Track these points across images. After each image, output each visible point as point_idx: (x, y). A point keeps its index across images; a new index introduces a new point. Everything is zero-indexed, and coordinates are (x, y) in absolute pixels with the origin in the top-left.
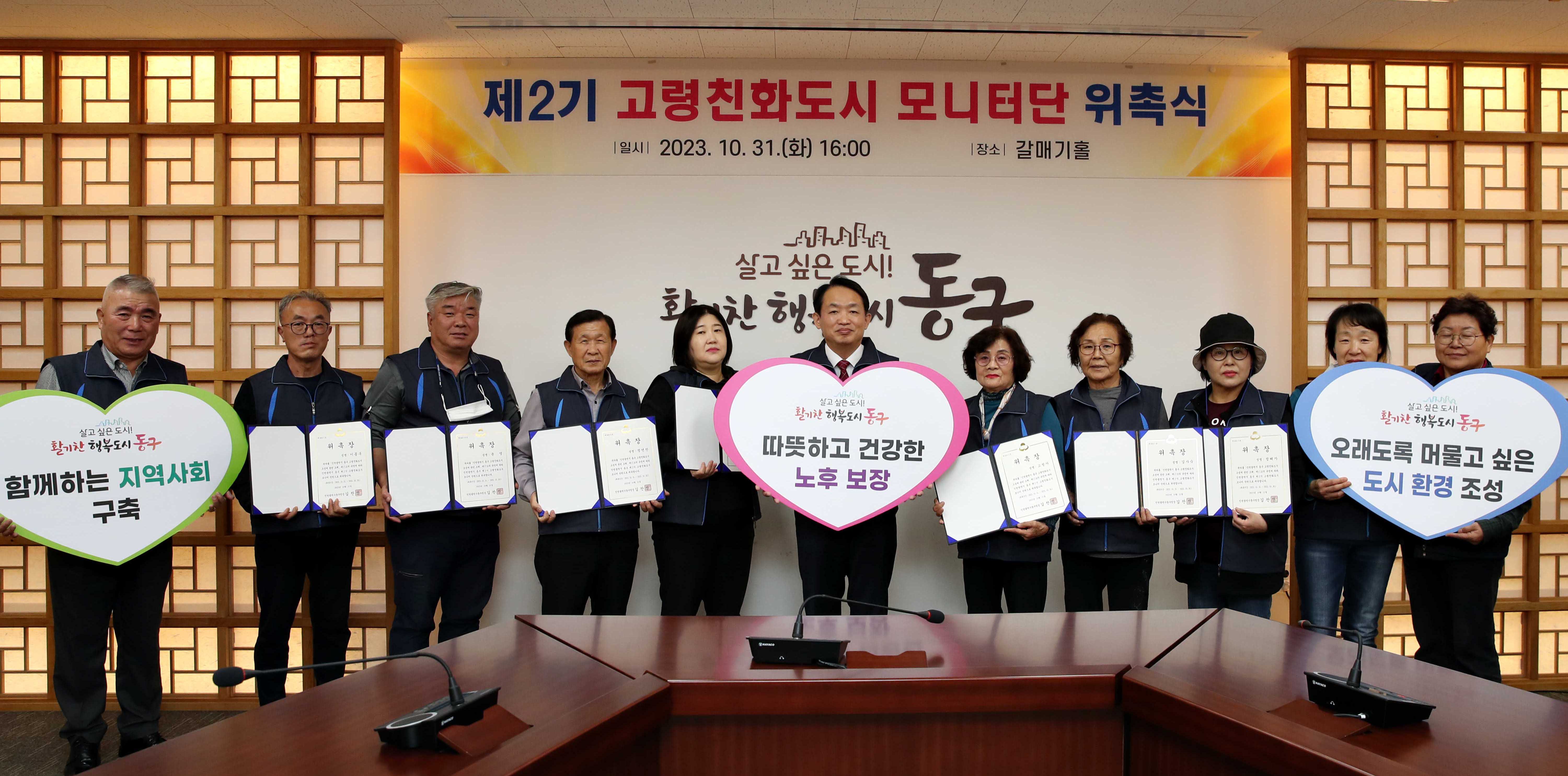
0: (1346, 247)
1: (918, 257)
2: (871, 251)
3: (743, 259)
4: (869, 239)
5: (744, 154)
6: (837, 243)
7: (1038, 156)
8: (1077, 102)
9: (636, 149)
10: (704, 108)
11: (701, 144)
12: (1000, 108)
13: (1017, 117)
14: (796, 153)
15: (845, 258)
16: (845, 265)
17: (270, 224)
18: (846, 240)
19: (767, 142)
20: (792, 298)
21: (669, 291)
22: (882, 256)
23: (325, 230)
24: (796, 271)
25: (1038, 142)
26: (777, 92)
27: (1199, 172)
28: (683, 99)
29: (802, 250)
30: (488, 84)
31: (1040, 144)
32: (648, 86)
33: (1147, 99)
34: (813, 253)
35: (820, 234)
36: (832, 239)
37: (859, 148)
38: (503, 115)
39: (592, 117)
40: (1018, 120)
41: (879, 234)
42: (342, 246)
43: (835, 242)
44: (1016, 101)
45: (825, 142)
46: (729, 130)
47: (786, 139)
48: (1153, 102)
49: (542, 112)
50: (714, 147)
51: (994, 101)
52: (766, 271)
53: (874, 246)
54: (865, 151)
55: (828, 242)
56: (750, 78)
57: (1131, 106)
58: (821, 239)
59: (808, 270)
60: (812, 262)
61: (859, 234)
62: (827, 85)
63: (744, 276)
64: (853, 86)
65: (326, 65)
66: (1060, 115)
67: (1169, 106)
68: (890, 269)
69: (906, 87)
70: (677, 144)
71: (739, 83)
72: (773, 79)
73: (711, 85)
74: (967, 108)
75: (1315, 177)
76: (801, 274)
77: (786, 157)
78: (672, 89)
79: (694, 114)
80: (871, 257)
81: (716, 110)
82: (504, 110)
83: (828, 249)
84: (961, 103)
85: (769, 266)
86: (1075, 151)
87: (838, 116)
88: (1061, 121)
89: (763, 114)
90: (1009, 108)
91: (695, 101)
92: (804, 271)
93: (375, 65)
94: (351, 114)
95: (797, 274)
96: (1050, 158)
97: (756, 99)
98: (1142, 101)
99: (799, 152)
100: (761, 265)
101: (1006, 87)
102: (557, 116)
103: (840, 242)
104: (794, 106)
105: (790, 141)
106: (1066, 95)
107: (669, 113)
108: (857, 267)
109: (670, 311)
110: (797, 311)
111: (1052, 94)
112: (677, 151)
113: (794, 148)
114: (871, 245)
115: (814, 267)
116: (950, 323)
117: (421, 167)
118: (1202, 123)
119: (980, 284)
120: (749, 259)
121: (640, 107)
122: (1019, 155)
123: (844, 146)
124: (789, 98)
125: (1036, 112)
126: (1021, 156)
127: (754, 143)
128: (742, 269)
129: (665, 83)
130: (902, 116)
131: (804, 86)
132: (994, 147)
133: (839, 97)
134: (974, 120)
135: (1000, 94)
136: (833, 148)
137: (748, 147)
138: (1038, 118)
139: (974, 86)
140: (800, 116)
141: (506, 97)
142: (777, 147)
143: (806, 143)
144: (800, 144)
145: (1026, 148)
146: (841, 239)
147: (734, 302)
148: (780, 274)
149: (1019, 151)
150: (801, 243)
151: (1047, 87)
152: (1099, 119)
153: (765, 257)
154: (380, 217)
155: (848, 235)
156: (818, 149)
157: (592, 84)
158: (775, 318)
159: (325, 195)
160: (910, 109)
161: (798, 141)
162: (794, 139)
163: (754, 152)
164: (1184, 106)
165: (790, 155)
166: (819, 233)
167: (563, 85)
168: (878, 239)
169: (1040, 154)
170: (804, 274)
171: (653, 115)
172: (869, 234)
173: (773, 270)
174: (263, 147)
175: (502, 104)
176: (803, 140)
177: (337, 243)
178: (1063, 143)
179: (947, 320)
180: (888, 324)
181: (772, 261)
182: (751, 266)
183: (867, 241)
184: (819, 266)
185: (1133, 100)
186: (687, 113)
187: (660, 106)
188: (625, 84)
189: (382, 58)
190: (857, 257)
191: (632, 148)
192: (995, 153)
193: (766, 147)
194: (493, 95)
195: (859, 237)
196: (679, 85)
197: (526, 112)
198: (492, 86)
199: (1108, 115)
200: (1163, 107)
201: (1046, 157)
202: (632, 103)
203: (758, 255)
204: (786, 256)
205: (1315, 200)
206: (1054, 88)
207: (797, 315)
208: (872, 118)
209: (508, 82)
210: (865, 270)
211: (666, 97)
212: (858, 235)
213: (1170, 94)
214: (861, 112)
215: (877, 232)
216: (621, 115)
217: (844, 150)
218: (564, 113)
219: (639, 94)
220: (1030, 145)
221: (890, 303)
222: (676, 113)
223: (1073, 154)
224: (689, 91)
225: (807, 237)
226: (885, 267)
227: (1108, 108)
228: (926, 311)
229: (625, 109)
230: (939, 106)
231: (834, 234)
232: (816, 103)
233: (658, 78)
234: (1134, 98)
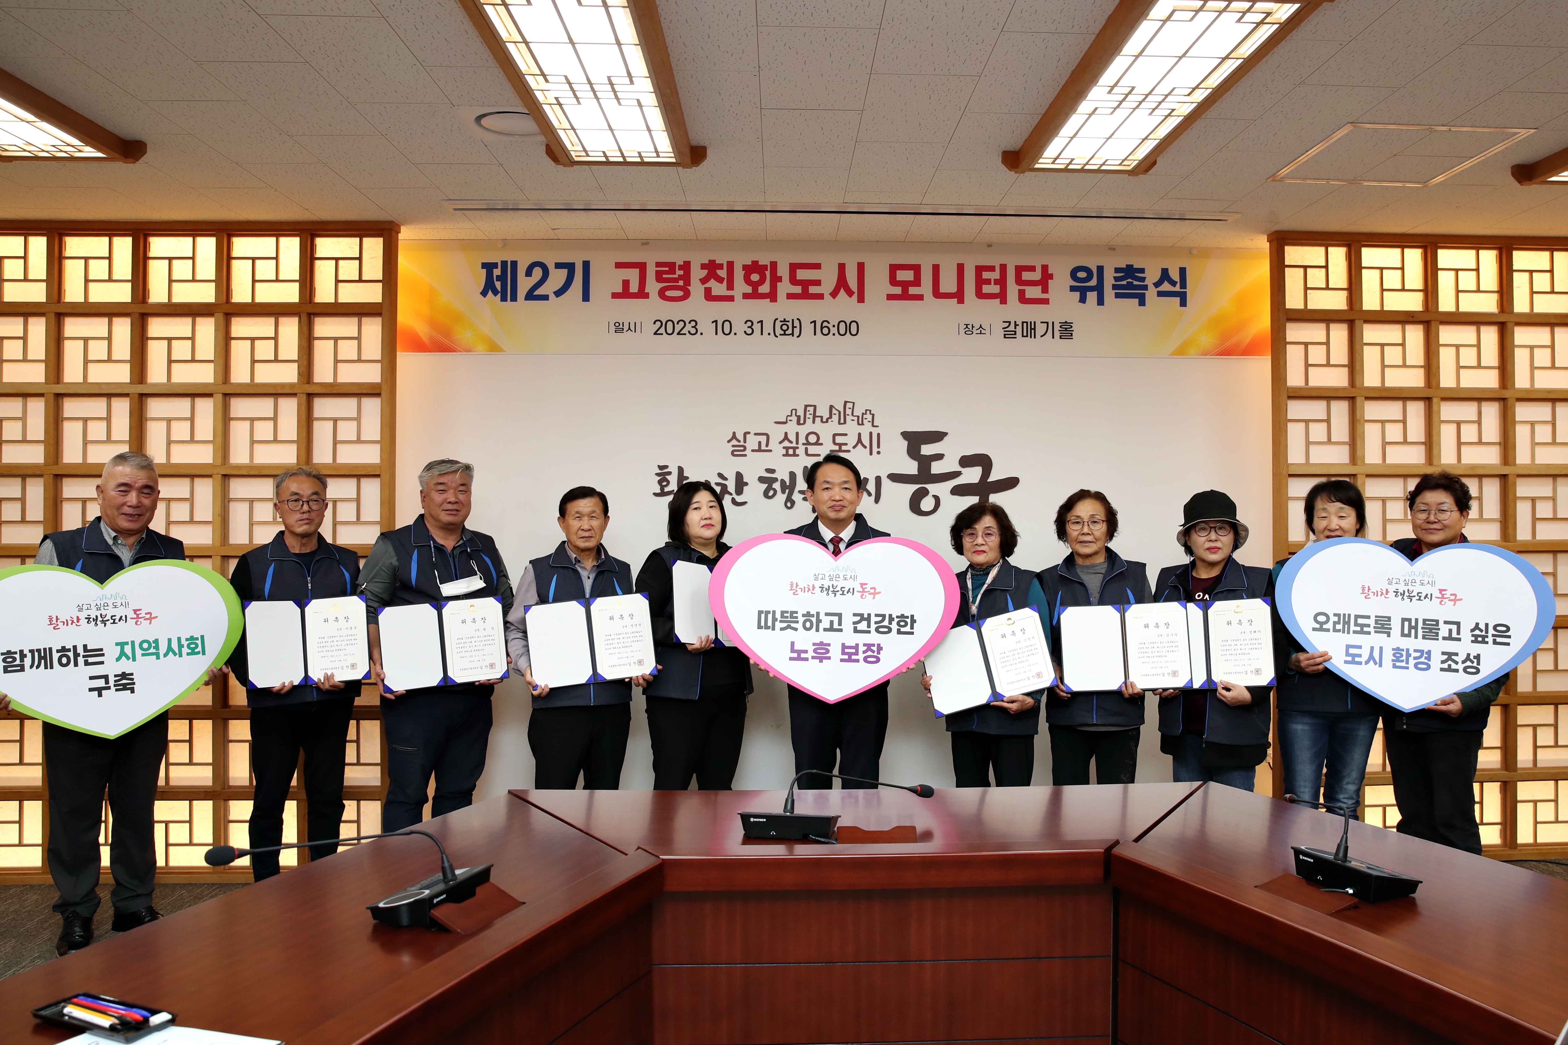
0: (1325, 425)
1: (906, 435)
2: (860, 429)
3: (734, 436)
4: (858, 417)
5: (735, 334)
6: (827, 421)
7: (1023, 336)
8: (1061, 283)
9: (629, 329)
10: (697, 289)
11: (693, 324)
12: (986, 289)
13: (1002, 297)
14: (787, 333)
15: (835, 435)
16: (834, 443)
17: (269, 402)
18: (835, 418)
19: (758, 323)
20: (782, 474)
21: (661, 467)
22: (871, 433)
23: (323, 407)
24: (787, 448)
25: (1023, 323)
26: (768, 273)
27: (1180, 352)
28: (676, 280)
29: (792, 428)
30: (484, 265)
31: (1025, 324)
32: (642, 267)
33: (1130, 280)
34: (803, 430)
35: (809, 413)
36: (822, 417)
37: (848, 328)
38: (499, 295)
39: (586, 297)
40: (1004, 301)
41: (868, 412)
42: (339, 423)
43: (824, 420)
44: (1002, 282)
45: (814, 322)
46: (720, 310)
47: (777, 319)
48: (1135, 283)
49: (537, 292)
50: (706, 326)
51: (980, 282)
52: (757, 448)
53: (863, 424)
54: (854, 331)
55: (818, 420)
56: (741, 260)
57: (1115, 287)
58: (811, 417)
59: (798, 448)
60: (802, 440)
61: (849, 412)
62: (817, 266)
63: (735, 453)
64: (842, 267)
65: (325, 246)
66: (1045, 296)
67: (1151, 287)
68: (879, 447)
69: (894, 269)
70: (670, 324)
71: (731, 265)
72: (764, 260)
73: (703, 266)
74: (953, 289)
75: (1294, 356)
76: (791, 452)
77: (777, 337)
78: (665, 270)
79: (687, 295)
80: (860, 434)
81: (708, 291)
82: (499, 290)
83: (818, 427)
84: (948, 284)
85: (760, 443)
86: (1059, 331)
87: (827, 296)
88: (1046, 301)
89: (755, 295)
90: (995, 289)
91: (688, 282)
92: (795, 449)
93: (374, 246)
94: (350, 294)
95: (787, 452)
96: (1035, 337)
97: (747, 280)
98: (1124, 283)
99: (789, 332)
100: (752, 442)
101: (991, 269)
102: (552, 296)
103: (830, 420)
104: (785, 287)
105: (781, 321)
106: (1051, 277)
107: (662, 294)
108: (846, 444)
109: (662, 488)
110: (787, 487)
111: (1037, 276)
112: (670, 330)
113: (785, 327)
114: (860, 423)
115: (804, 444)
116: (937, 499)
117: (419, 346)
118: (1183, 303)
119: (967, 461)
120: (740, 436)
121: (634, 288)
122: (1005, 335)
123: (834, 326)
124: (780, 279)
125: (1022, 293)
126: (1006, 336)
127: (746, 323)
128: (733, 446)
129: (658, 264)
130: (890, 297)
131: (794, 268)
132: (981, 327)
133: (828, 278)
134: (961, 301)
135: (986, 275)
136: (823, 328)
137: (739, 327)
138: (1023, 299)
139: (961, 268)
140: (790, 296)
141: (502, 278)
142: (768, 328)
143: (797, 323)
144: (790, 324)
145: (1012, 328)
146: (831, 417)
147: (726, 479)
148: (770, 451)
149: (1005, 331)
150: (791, 420)
151: (1032, 269)
152: (1083, 300)
153: (756, 434)
154: (378, 395)
155: (837, 413)
156: (808, 328)
157: (586, 265)
158: (766, 494)
159: (323, 374)
160: (898, 290)
161: (789, 321)
162: (785, 319)
163: (745, 332)
165: (780, 335)
166: (809, 411)
167: (558, 266)
168: (867, 417)
169: (1025, 334)
170: (794, 452)
171: (647, 296)
172: (858, 412)
173: (763, 447)
174: (263, 326)
175: (498, 285)
176: (793, 320)
177: (335, 421)
178: (1047, 323)
179: (934, 496)
180: (877, 500)
181: (763, 439)
182: (742, 443)
183: (856, 418)
184: (808, 443)
185: (1116, 281)
186: (679, 293)
187: (653, 286)
188: (619, 265)
189: (381, 240)
190: (846, 435)
191: (626, 327)
192: (981, 333)
193: (757, 327)
194: (489, 275)
195: (848, 415)
196: (671, 266)
197: (522, 291)
198: (489, 267)
199: (1092, 296)
200: (1146, 288)
201: (1031, 337)
202: (626, 283)
203: (749, 433)
204: (777, 434)
205: (1295, 379)
206: (1039, 270)
207: (787, 491)
208: (861, 299)
209: (504, 263)
210: (854, 447)
211: (659, 278)
212: (847, 413)
213: (1152, 276)
214: (850, 293)
215: (866, 410)
216: (615, 296)
217: (834, 330)
218: (559, 293)
219: (633, 275)
220: (1016, 325)
221: (878, 480)
222: (669, 293)
223: (1057, 334)
224: (681, 272)
225: (797, 415)
226: (874, 444)
227: (1091, 289)
228: (914, 487)
229: (619, 289)
230: (926, 287)
231: (823, 412)
232: (806, 284)
233: (651, 260)
234: (1116, 279)
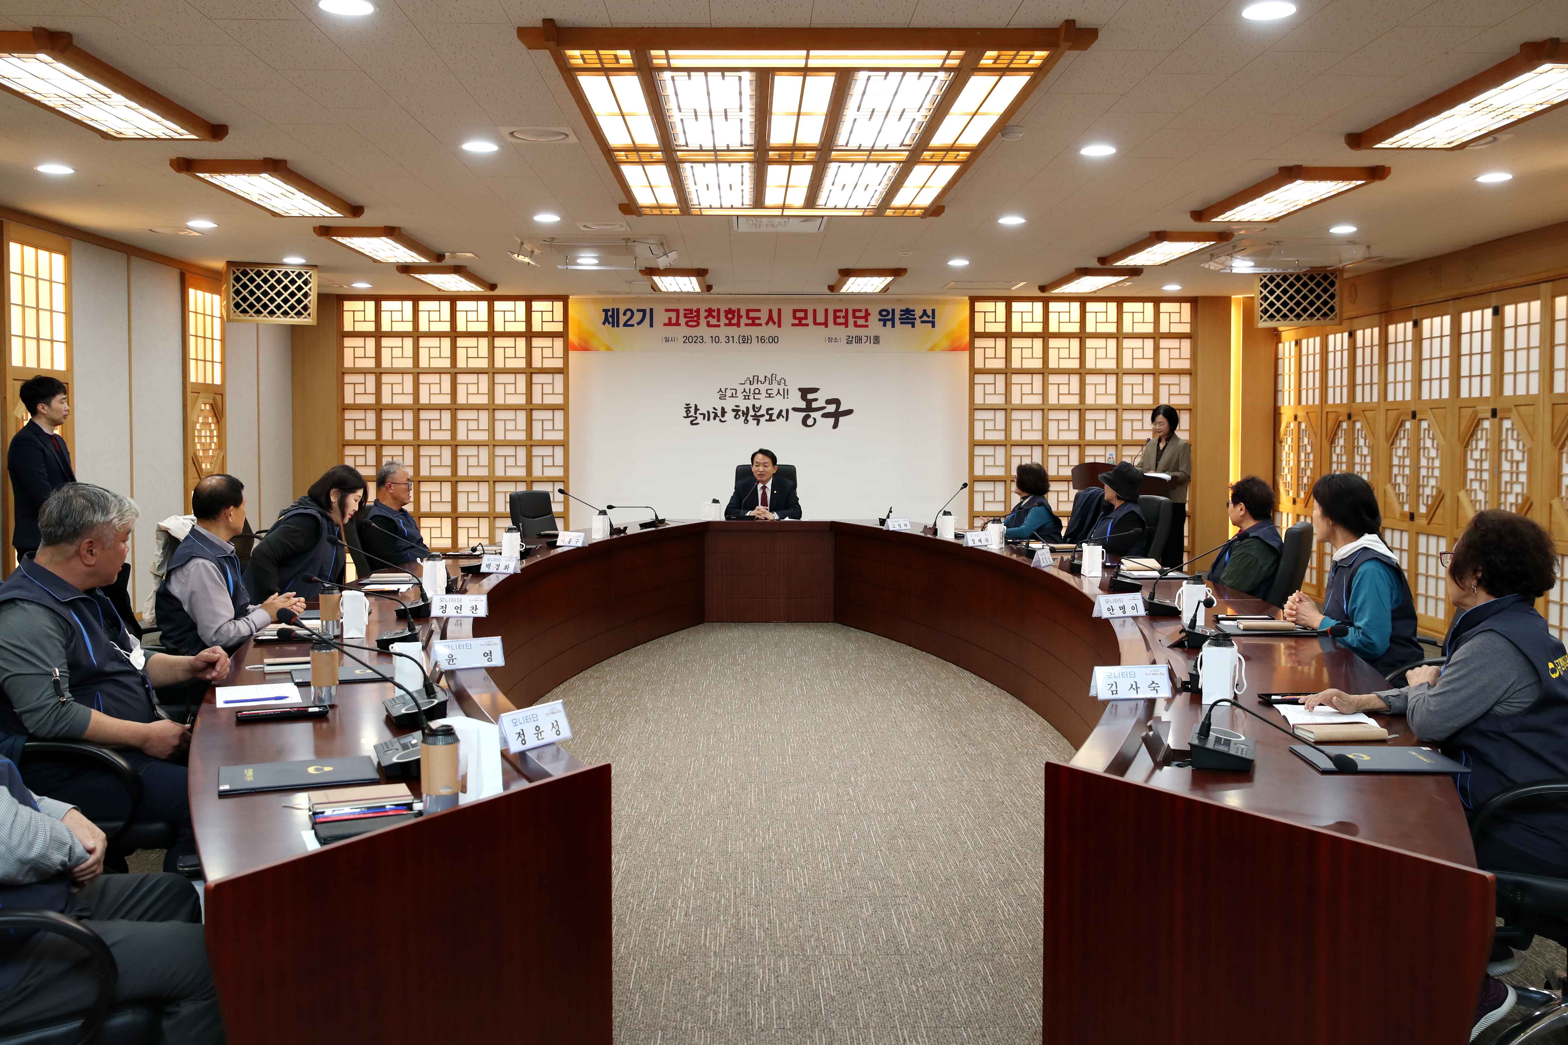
0: (993, 386)
1: (800, 389)
2: (779, 387)
3: (721, 390)
4: (778, 381)
5: (721, 343)
6: (763, 383)
7: (856, 343)
8: (874, 318)
9: (672, 340)
10: (703, 321)
11: (701, 338)
12: (838, 321)
13: (846, 324)
15: (767, 390)
16: (767, 393)
17: (512, 376)
18: (767, 382)
19: (731, 337)
20: (743, 408)
21: (687, 405)
22: (784, 389)
23: (537, 379)
24: (745, 396)
25: (856, 336)
26: (736, 314)
27: (932, 349)
28: (693, 317)
29: (747, 386)
30: (604, 310)
32: (677, 311)
33: (907, 316)
34: (753, 387)
35: (755, 380)
36: (761, 381)
38: (611, 325)
39: (651, 326)
40: (847, 326)
41: (783, 379)
42: (544, 385)
44: (846, 317)
45: (758, 337)
46: (714, 332)
47: (740, 336)
48: (910, 317)
49: (628, 323)
50: (707, 339)
51: (836, 317)
52: (731, 396)
53: (780, 384)
54: (776, 341)
55: (759, 382)
56: (724, 308)
57: (900, 319)
59: (750, 396)
61: (774, 379)
62: (759, 310)
63: (721, 398)
64: (770, 311)
65: (536, 305)
66: (866, 324)
67: (918, 318)
68: (788, 395)
69: (795, 311)
70: (690, 338)
71: (719, 310)
72: (734, 308)
73: (706, 311)
74: (823, 321)
75: (978, 353)
77: (740, 344)
78: (688, 312)
79: (698, 324)
80: (779, 389)
81: (708, 322)
82: (611, 322)
83: (759, 386)
84: (821, 318)
85: (732, 393)
86: (873, 340)
87: (764, 325)
88: (867, 326)
89: (730, 324)
90: (842, 320)
91: (698, 318)
92: (748, 396)
93: (559, 305)
94: (548, 328)
96: (861, 343)
97: (727, 317)
98: (905, 317)
99: (746, 341)
100: (729, 393)
101: (841, 311)
102: (636, 325)
103: (765, 383)
104: (744, 321)
105: (742, 337)
106: (869, 314)
107: (687, 324)
108: (772, 394)
109: (687, 414)
110: (745, 414)
111: (862, 314)
112: (690, 341)
113: (744, 339)
115: (753, 394)
116: (815, 419)
117: (577, 349)
118: (933, 326)
119: (829, 402)
120: (723, 390)
121: (674, 321)
123: (767, 339)
124: (742, 317)
125: (855, 322)
126: (848, 343)
127: (726, 337)
128: (720, 395)
129: (685, 310)
130: (793, 325)
131: (748, 311)
132: (836, 338)
133: (764, 317)
134: (826, 326)
135: (838, 314)
136: (761, 340)
137: (723, 339)
138: (856, 325)
139: (826, 311)
140: (747, 325)
141: (612, 316)
142: (736, 339)
143: (749, 337)
145: (850, 339)
146: (765, 381)
147: (717, 410)
148: (737, 397)
149: (847, 341)
150: (747, 383)
151: (860, 311)
152: (885, 325)
153: (730, 389)
154: (561, 373)
155: (768, 379)
156: (755, 340)
157: (651, 310)
158: (735, 417)
159: (536, 363)
160: (797, 322)
161: (746, 337)
162: (744, 336)
163: (725, 342)
164: (925, 318)
165: (742, 343)
166: (755, 378)
167: (638, 311)
168: (782, 381)
171: (679, 325)
172: (778, 379)
173: (734, 395)
174: (509, 342)
175: (610, 319)
177: (542, 384)
178: (868, 336)
180: (787, 420)
181: (734, 391)
182: (724, 394)
184: (755, 394)
186: (695, 324)
187: (682, 320)
188: (667, 310)
189: (561, 303)
190: (772, 389)
191: (670, 340)
192: (836, 342)
193: (731, 339)
194: (606, 315)
196: (691, 310)
197: (621, 323)
198: (606, 311)
199: (889, 324)
200: (915, 319)
202: (670, 319)
203: (727, 389)
204: (740, 389)
205: (979, 364)
206: (864, 311)
208: (779, 326)
209: (613, 309)
210: (776, 395)
211: (685, 317)
213: (918, 313)
214: (774, 323)
216: (665, 325)
217: (767, 341)
218: (639, 324)
219: (673, 315)
220: (852, 338)
221: (787, 410)
222: (690, 324)
223: (872, 342)
224: (696, 314)
225: (750, 380)
226: (785, 394)
227: (889, 320)
228: (803, 414)
229: (667, 322)
230: (810, 320)
231: (762, 379)
232: (754, 319)
233: (681, 307)
234: (901, 315)
